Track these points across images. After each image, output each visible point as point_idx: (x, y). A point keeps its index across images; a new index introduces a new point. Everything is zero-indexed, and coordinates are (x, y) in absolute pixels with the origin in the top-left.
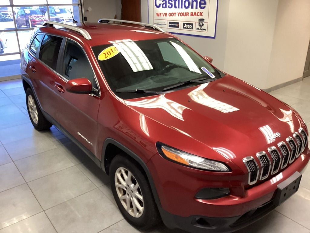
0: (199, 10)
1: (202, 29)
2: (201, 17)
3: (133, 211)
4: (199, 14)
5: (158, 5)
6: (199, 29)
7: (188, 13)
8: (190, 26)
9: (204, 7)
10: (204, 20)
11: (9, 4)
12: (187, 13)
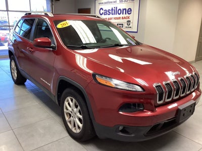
0: (127, 15)
1: (129, 27)
3: (75, 129)
4: (127, 18)
5: (101, 13)
8: (121, 26)
9: (130, 13)
10: (130, 21)
11: (6, 10)
12: (120, 17)
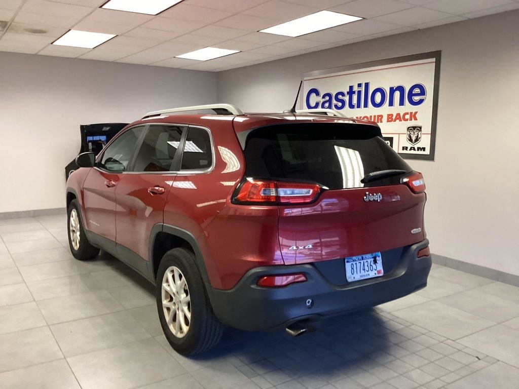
0: (408, 107)
1: (416, 149)
2: (413, 123)
4: (407, 117)
6: (408, 149)
7: (382, 116)
9: (421, 101)
10: (420, 128)
12: (379, 116)
